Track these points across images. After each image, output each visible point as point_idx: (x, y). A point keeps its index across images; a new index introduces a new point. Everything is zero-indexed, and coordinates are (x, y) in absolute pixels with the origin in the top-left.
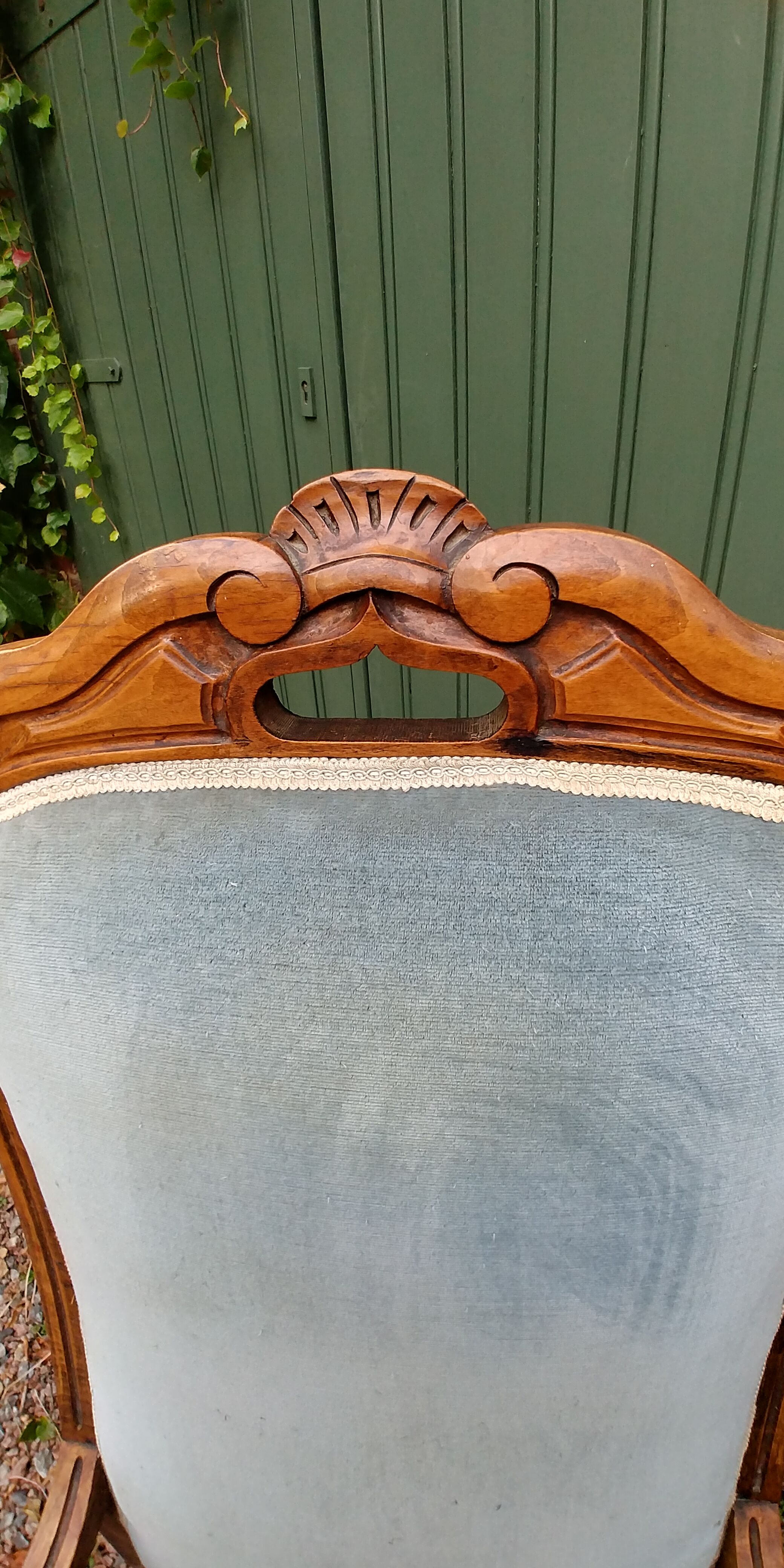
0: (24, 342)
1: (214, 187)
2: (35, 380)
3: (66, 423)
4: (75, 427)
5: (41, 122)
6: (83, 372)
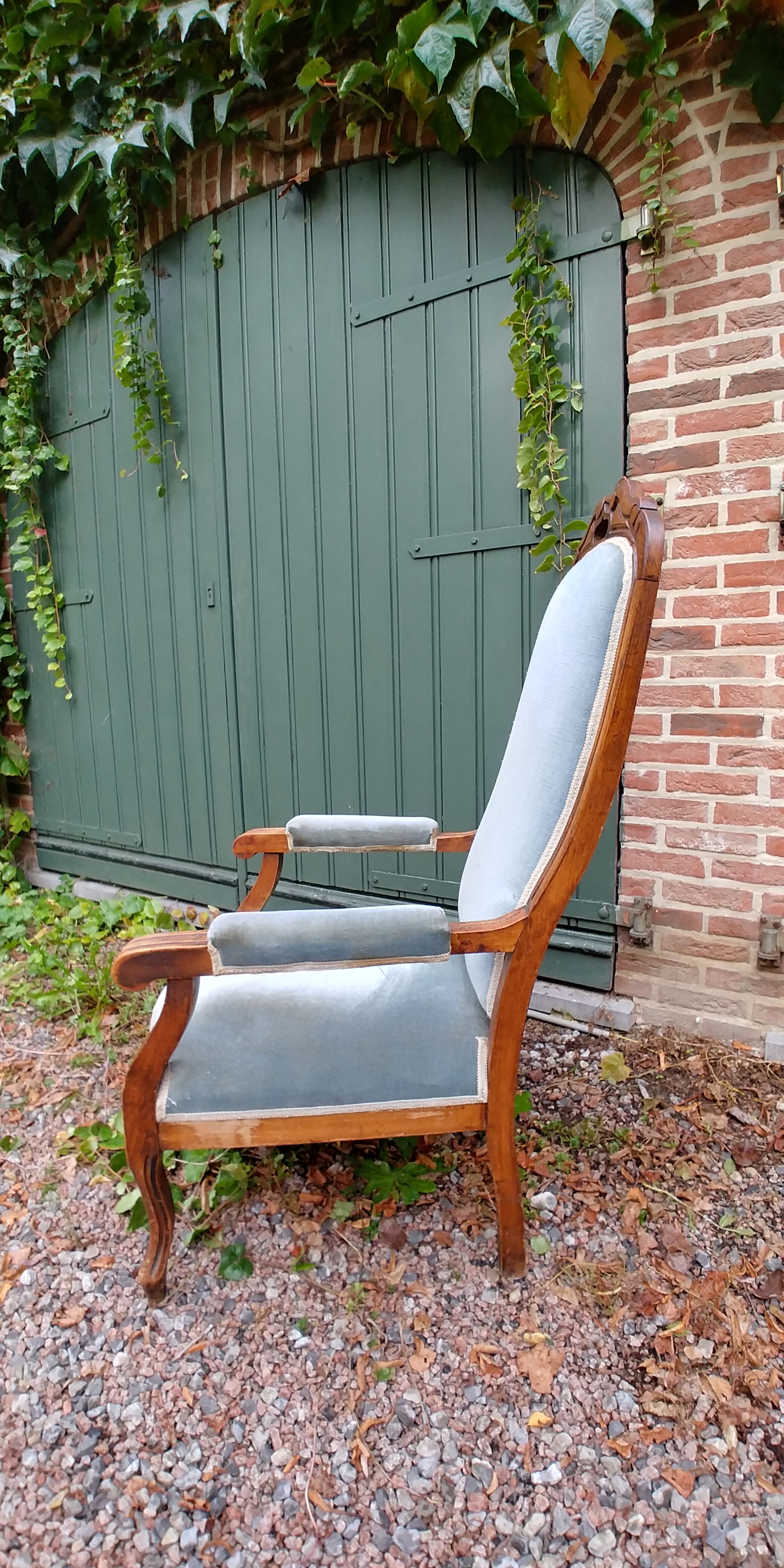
0: (31, 578)
1: (166, 505)
2: (33, 600)
3: (49, 625)
4: (54, 629)
5: (62, 467)
6: (64, 599)
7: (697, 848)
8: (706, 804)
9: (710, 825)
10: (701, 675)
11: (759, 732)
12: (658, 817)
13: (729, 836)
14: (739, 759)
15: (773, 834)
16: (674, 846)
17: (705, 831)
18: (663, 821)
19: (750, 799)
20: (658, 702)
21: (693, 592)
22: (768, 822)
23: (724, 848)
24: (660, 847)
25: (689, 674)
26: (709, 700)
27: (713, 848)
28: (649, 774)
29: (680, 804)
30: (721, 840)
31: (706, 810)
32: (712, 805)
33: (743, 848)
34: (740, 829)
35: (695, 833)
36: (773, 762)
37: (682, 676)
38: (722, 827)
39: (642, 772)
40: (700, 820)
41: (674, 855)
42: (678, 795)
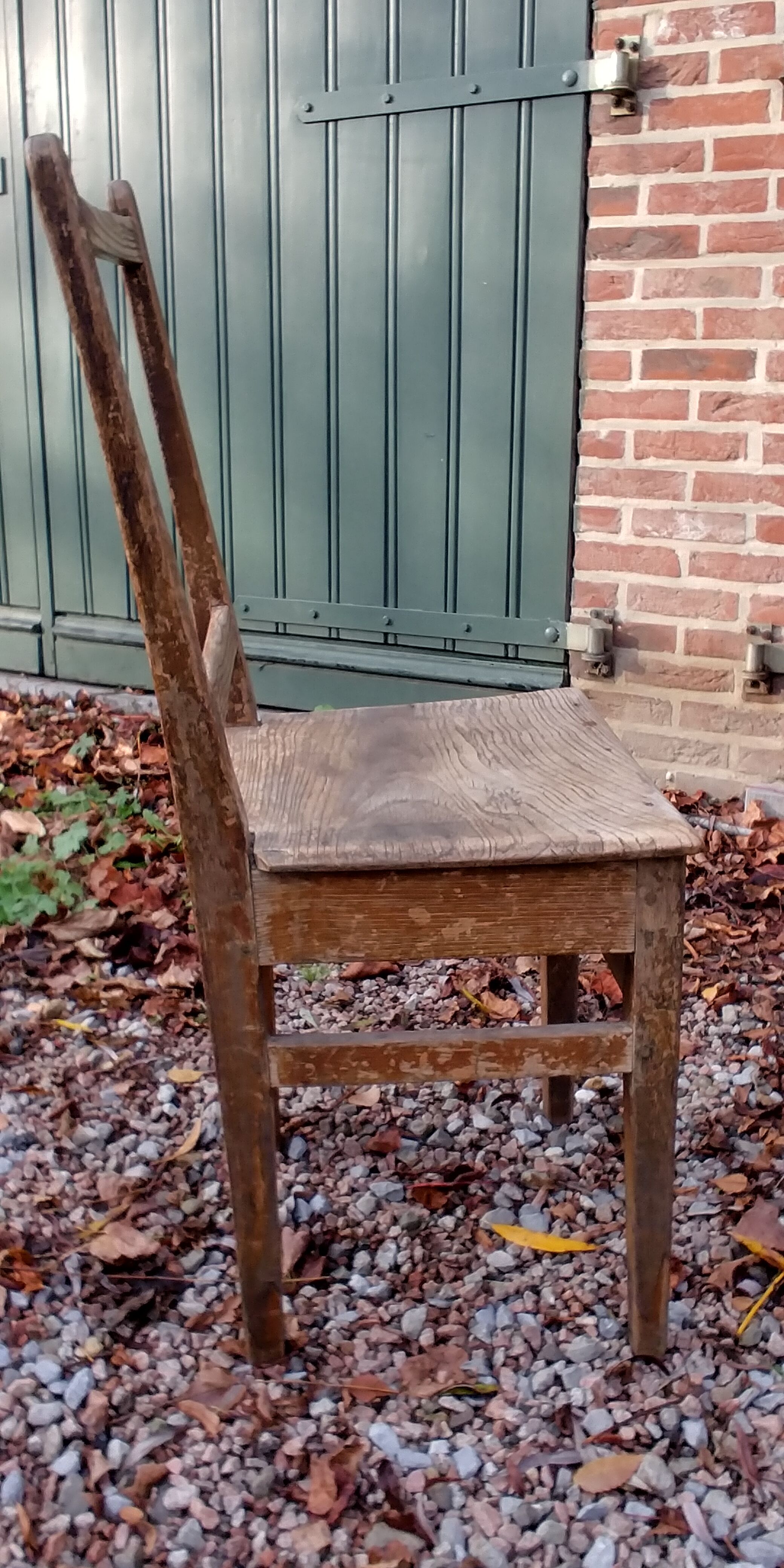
7: (670, 536)
8: (685, 473)
9: (688, 503)
10: (682, 294)
11: (750, 374)
12: (623, 495)
13: (712, 517)
14: (726, 410)
15: (763, 513)
16: (641, 534)
17: (681, 512)
18: (629, 501)
19: (739, 466)
20: (627, 333)
21: (674, 177)
22: (760, 496)
23: (705, 533)
24: (625, 537)
25: (666, 294)
26: (692, 330)
27: (690, 535)
28: (613, 434)
29: (651, 474)
30: (701, 526)
31: (684, 483)
32: (692, 476)
33: (727, 533)
34: (724, 507)
35: (668, 516)
36: (767, 414)
37: (657, 295)
38: (703, 506)
39: (603, 434)
40: (676, 497)
41: (641, 549)
42: (650, 463)
